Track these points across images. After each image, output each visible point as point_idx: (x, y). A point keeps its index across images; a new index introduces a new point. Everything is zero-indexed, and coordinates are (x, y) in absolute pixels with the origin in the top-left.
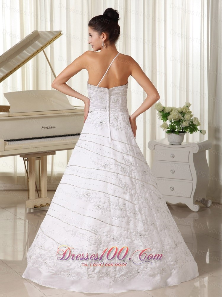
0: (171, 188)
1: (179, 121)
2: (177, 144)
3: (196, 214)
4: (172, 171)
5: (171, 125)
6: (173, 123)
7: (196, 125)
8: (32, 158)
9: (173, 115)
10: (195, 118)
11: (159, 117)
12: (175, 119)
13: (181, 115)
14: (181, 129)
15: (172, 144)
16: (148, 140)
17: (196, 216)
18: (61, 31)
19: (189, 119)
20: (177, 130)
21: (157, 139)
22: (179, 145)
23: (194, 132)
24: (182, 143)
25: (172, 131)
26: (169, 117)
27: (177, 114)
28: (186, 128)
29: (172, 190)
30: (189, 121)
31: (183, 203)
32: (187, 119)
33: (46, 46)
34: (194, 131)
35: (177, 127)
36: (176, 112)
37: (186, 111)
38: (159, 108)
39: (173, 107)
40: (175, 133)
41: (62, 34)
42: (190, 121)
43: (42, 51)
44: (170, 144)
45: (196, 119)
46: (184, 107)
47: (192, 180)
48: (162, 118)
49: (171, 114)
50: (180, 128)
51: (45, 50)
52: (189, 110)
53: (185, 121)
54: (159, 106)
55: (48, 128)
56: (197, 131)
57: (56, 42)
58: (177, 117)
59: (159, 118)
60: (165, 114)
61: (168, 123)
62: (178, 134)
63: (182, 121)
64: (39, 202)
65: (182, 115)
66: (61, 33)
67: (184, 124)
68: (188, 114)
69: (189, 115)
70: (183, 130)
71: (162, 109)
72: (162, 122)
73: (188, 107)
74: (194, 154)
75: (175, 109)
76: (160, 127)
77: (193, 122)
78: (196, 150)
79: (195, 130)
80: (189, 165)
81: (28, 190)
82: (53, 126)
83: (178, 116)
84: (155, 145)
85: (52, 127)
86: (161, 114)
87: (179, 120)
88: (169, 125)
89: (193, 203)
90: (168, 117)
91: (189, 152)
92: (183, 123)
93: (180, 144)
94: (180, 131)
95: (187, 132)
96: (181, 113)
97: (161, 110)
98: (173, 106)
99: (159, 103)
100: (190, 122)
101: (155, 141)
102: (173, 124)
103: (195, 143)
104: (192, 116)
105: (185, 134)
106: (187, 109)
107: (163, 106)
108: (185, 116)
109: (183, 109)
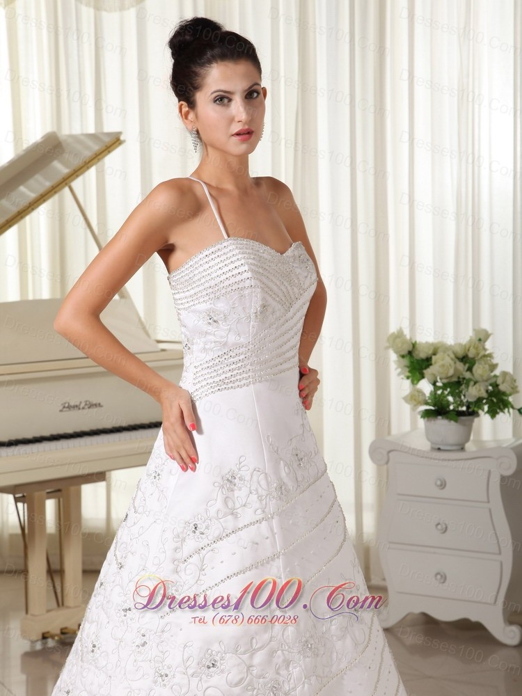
0: (439, 577)
1: (459, 383)
2: (454, 448)
3: (514, 653)
4: (439, 527)
5: (435, 393)
6: (440, 388)
7: (508, 392)
8: (37, 494)
9: (440, 367)
10: (505, 374)
11: (399, 370)
12: (447, 378)
13: (462, 364)
14: (462, 406)
15: (439, 449)
16: (368, 437)
17: (514, 658)
18: (120, 133)
19: (485, 378)
20: (451, 407)
21: (394, 431)
22: (457, 450)
23: (501, 414)
24: (469, 446)
26: (427, 372)
27: (452, 363)
28: (479, 402)
29: (442, 581)
30: (487, 381)
31: (474, 618)
32: (482, 376)
33: (77, 172)
34: (502, 410)
35: (450, 399)
36: (449, 355)
37: (478, 354)
38: (400, 345)
39: (439, 343)
40: (447, 418)
41: (124, 141)
42: (490, 382)
43: (66, 190)
44: (433, 449)
45: (508, 378)
46: (470, 342)
47: (498, 552)
48: (409, 374)
49: (435, 363)
50: (462, 401)
51: (73, 184)
52: (485, 350)
53: (475, 383)
54: (398, 340)
55: (81, 406)
56: (511, 410)
58: (451, 372)
59: (399, 374)
60: (417, 364)
61: (425, 387)
62: (456, 421)
63: (468, 382)
64: (54, 623)
65: (465, 364)
66: (122, 138)
67: (473, 393)
68: (483, 362)
69: (487, 366)
70: (468, 407)
71: (408, 348)
72: (407, 384)
73: (482, 343)
75: (446, 349)
76: (403, 401)
77: (497, 385)
78: (510, 466)
79: (504, 408)
80: (490, 511)
82: (94, 402)
83: (456, 370)
84: (389, 452)
85: (92, 406)
86: (406, 361)
87: (455, 379)
88: (428, 394)
89: (505, 622)
90: (425, 371)
91: (490, 472)
92: (470, 388)
93: (463, 449)
94: (460, 409)
95: (480, 412)
96: (464, 359)
97: (405, 352)
98: (440, 340)
99: (398, 332)
100: (491, 385)
101: (389, 438)
102: (439, 392)
103: (506, 448)
104: (494, 367)
105: (476, 420)
106: (481, 348)
107: (411, 339)
108: (474, 369)
109: (467, 348)
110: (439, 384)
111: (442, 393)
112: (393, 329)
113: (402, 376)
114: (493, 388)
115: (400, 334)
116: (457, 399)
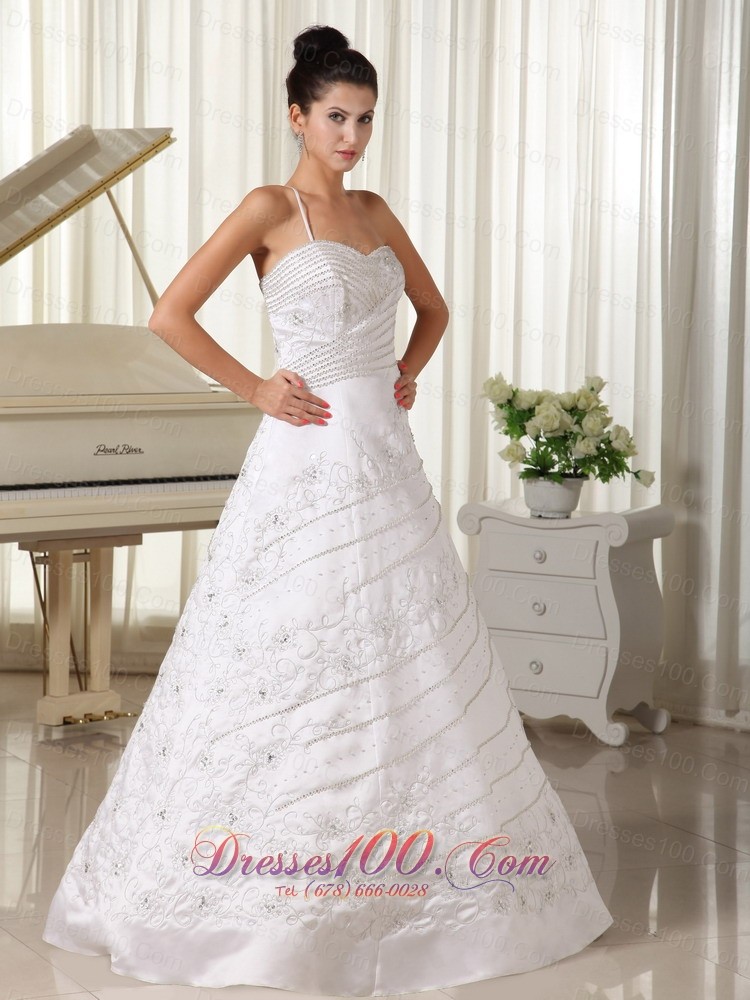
0: (534, 666)
1: (565, 438)
2: (558, 516)
3: (619, 755)
4: (537, 607)
5: (538, 449)
6: (543, 444)
7: (622, 450)
8: (62, 553)
9: (544, 418)
10: (618, 429)
11: (496, 423)
12: (551, 432)
13: (570, 416)
14: (569, 467)
15: (540, 516)
16: (459, 500)
17: (617, 760)
18: (171, 129)
19: (595, 433)
20: (556, 469)
21: (490, 496)
22: (563, 518)
23: (614, 477)
24: (574, 514)
25: (539, 470)
26: (529, 425)
27: (557, 413)
28: (587, 461)
29: (537, 671)
30: (598, 436)
31: (572, 715)
32: (592, 430)
33: (117, 176)
34: (616, 474)
35: (555, 457)
36: (554, 406)
37: (589, 406)
38: (498, 392)
39: (544, 391)
40: (550, 479)
41: (175, 139)
42: (601, 438)
43: (104, 195)
44: (533, 516)
45: (622, 434)
46: (580, 391)
47: (603, 637)
48: (508, 429)
49: (539, 413)
50: (568, 460)
51: (113, 190)
52: (599, 402)
53: (583, 438)
54: (496, 387)
55: (118, 451)
56: (625, 472)
57: (153, 167)
58: (556, 425)
59: (496, 428)
60: (517, 414)
61: (528, 443)
62: (560, 483)
63: (574, 437)
64: (80, 705)
65: (573, 418)
66: (172, 136)
67: (581, 449)
68: (595, 415)
69: (599, 419)
70: (576, 469)
71: (507, 396)
72: (507, 440)
73: (595, 392)
74: (612, 549)
75: (553, 398)
76: (500, 458)
77: (610, 442)
78: (620, 537)
79: (618, 472)
80: (596, 587)
81: (44, 672)
82: (134, 447)
83: (561, 422)
84: (482, 519)
85: (130, 451)
86: (504, 413)
87: (562, 434)
88: (528, 450)
89: (608, 718)
90: (527, 424)
91: (597, 542)
92: (578, 443)
93: (568, 517)
94: (567, 472)
95: (591, 475)
96: (573, 410)
97: (503, 401)
98: (547, 388)
99: (497, 378)
100: (602, 441)
101: (483, 503)
102: (542, 449)
103: (618, 514)
104: (607, 422)
105: (585, 483)
106: (592, 398)
107: (511, 385)
108: (584, 422)
109: (577, 397)
110: (542, 440)
111: (546, 449)
112: (492, 374)
113: (499, 431)
114: (605, 445)
115: (499, 379)
116: (562, 455)
